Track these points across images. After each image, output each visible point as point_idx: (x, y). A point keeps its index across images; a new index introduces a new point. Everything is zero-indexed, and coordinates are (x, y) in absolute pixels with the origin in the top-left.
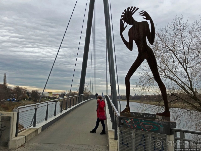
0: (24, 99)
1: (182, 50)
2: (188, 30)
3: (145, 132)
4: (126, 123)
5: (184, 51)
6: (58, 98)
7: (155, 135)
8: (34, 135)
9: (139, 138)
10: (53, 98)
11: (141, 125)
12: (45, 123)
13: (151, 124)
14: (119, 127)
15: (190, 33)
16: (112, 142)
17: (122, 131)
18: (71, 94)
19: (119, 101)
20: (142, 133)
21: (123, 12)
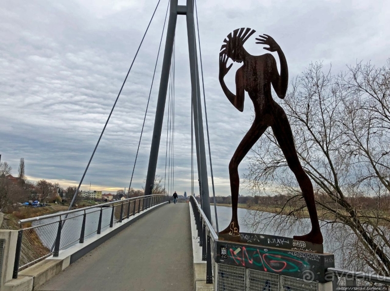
0: (54, 202)
1: (319, 120)
2: (330, 87)
3: (272, 275)
4: (231, 256)
5: (324, 122)
6: (111, 201)
7: (291, 281)
8: (54, 274)
9: (258, 287)
10: (102, 200)
11: (263, 261)
12: (78, 247)
13: (282, 259)
14: (217, 262)
15: (334, 92)
16: (201, 288)
17: (223, 271)
18: (132, 194)
19: (214, 206)
20: (265, 278)
21: (225, 40)
